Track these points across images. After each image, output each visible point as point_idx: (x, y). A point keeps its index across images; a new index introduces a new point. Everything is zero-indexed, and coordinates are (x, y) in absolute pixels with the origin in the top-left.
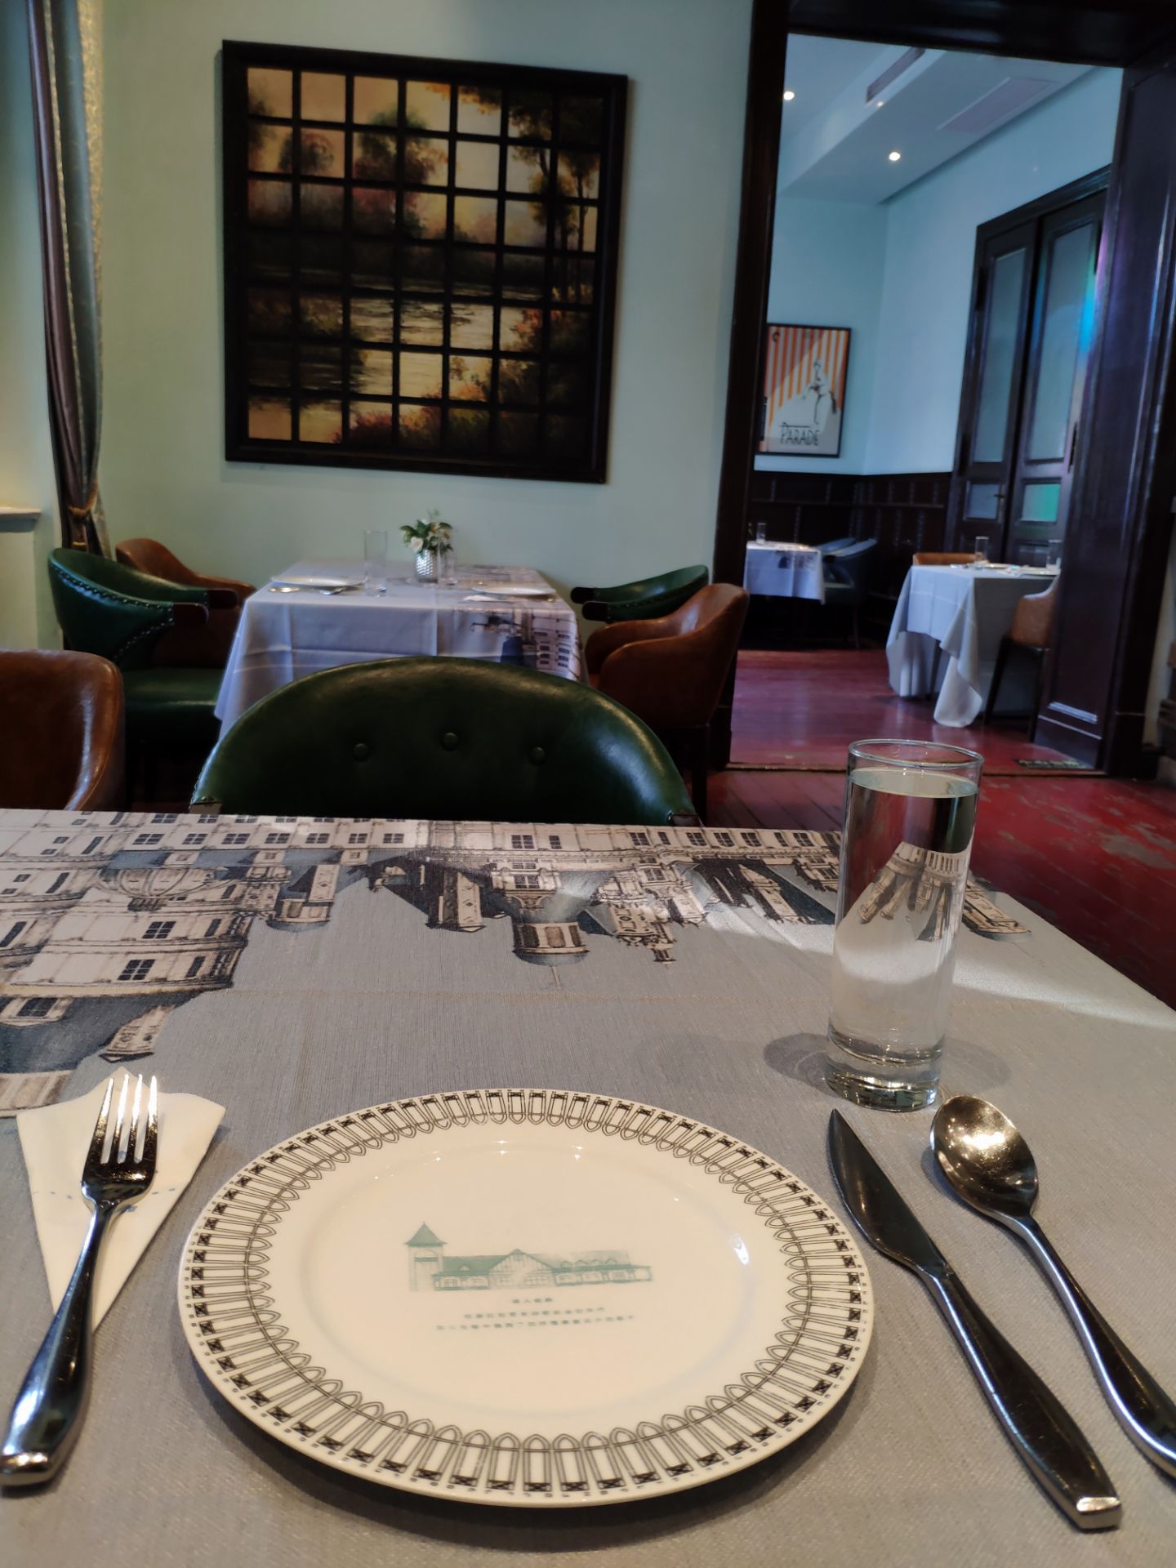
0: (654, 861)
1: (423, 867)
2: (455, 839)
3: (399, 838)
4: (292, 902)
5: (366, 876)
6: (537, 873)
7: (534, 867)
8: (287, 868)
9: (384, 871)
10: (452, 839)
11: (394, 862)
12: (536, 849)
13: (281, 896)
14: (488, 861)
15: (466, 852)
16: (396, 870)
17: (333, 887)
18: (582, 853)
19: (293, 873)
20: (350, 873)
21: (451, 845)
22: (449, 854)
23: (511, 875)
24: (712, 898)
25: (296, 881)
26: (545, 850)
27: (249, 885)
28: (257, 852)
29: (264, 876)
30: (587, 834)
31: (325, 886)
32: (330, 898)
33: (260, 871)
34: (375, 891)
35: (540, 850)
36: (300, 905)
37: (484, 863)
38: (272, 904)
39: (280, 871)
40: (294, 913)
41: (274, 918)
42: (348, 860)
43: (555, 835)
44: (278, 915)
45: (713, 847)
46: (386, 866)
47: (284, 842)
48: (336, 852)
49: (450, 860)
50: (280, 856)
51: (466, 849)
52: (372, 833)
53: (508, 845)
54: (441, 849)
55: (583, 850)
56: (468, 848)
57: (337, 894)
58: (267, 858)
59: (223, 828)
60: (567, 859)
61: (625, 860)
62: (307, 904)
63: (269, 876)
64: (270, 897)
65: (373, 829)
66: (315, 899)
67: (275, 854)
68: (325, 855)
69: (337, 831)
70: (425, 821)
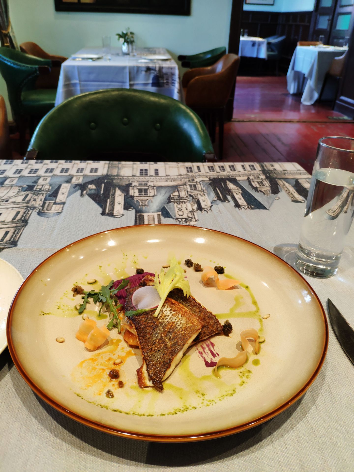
0: (193, 180)
1: (103, 185)
2: (118, 171)
3: (96, 170)
4: (49, 203)
5: (80, 190)
6: (147, 188)
7: (147, 185)
8: (50, 185)
9: (88, 187)
10: (117, 171)
11: (91, 182)
12: (149, 175)
13: (45, 199)
14: (129, 182)
15: (121, 178)
16: (93, 186)
17: (66, 194)
18: (166, 177)
19: (52, 188)
20: (74, 187)
21: (116, 174)
22: (114, 178)
23: (137, 189)
24: (215, 198)
25: (52, 192)
26: (152, 176)
27: (34, 194)
28: (40, 178)
29: (41, 189)
30: (169, 168)
31: (63, 194)
32: (65, 200)
33: (40, 187)
34: (83, 197)
35: (150, 176)
36: (52, 204)
37: (128, 183)
38: (41, 203)
39: (47, 187)
40: (49, 208)
41: (41, 211)
42: (75, 181)
43: (157, 168)
44: (43, 209)
45: (217, 172)
46: (89, 184)
47: (51, 173)
48: (70, 177)
49: (114, 181)
50: (49, 180)
51: (121, 176)
52: (86, 168)
53: (138, 174)
54: (112, 176)
55: (167, 176)
56: (122, 175)
57: (67, 199)
58: (43, 180)
59: (30, 166)
60: (160, 180)
61: (182, 180)
62: (55, 203)
63: (42, 189)
64: (41, 200)
65: (87, 166)
66: (59, 201)
67: (47, 178)
68: (66, 179)
69: (73, 167)
70: (108, 162)
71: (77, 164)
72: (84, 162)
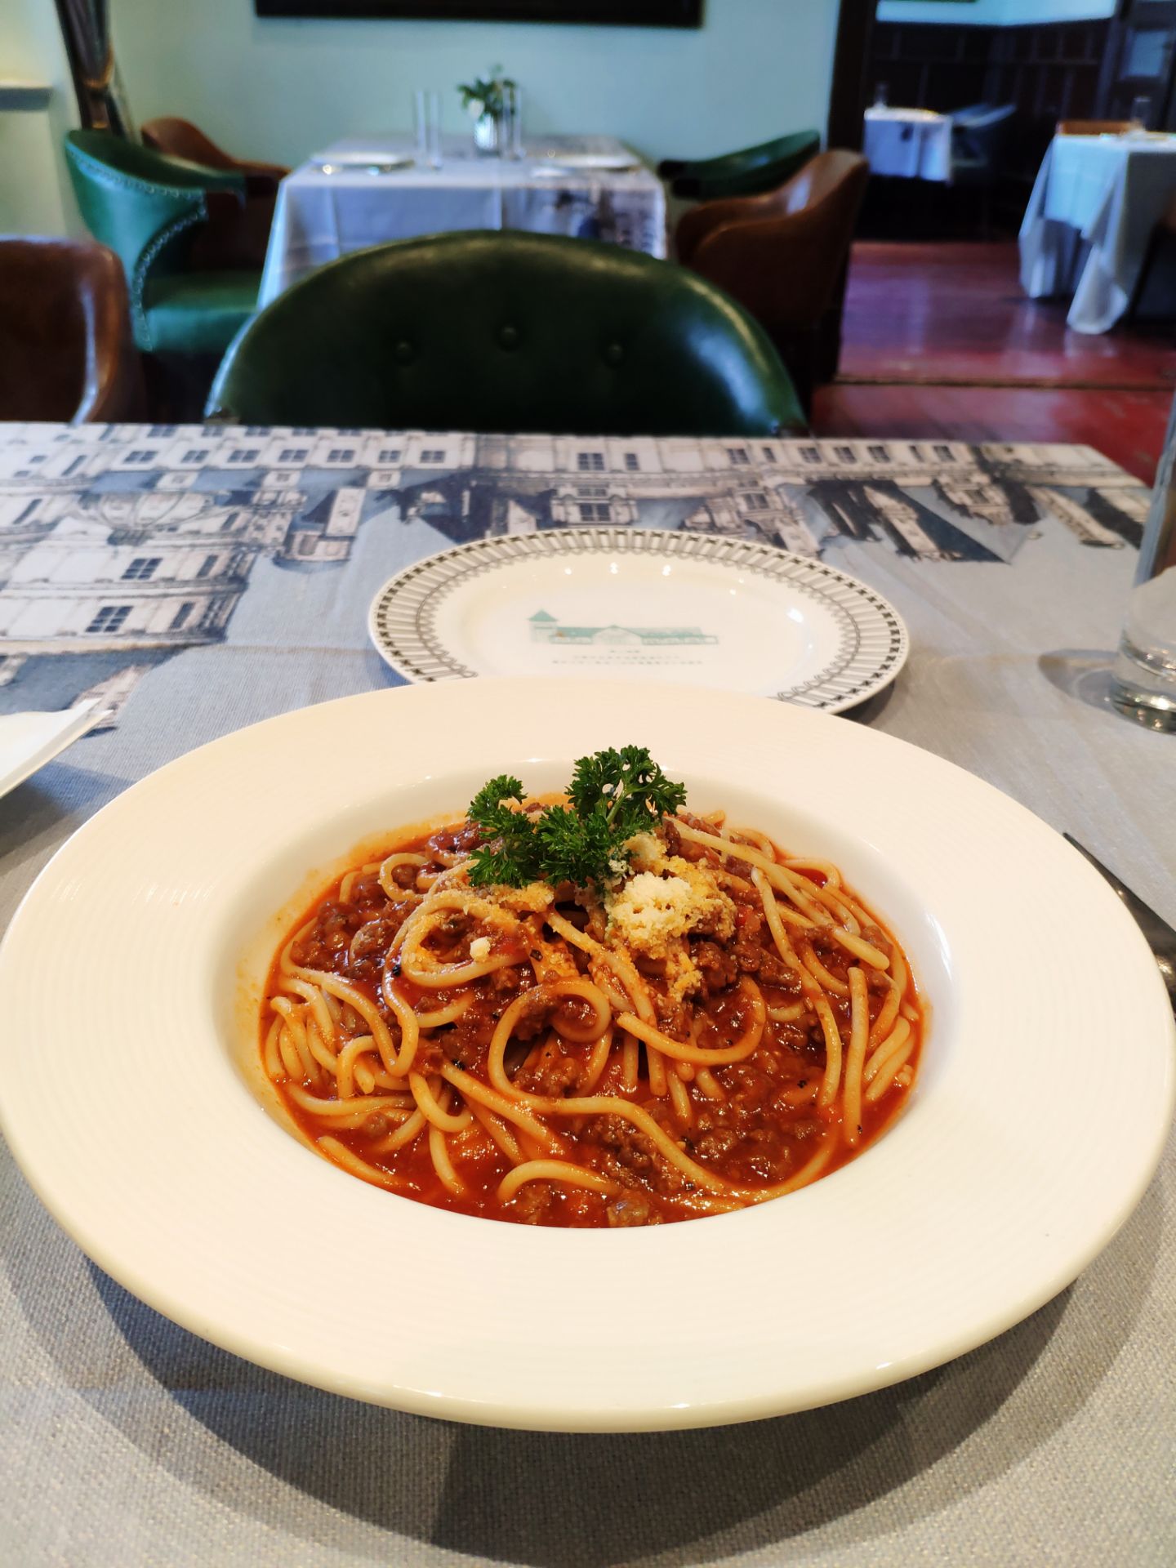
0: (755, 484)
1: (467, 494)
2: (508, 458)
3: (440, 456)
4: (306, 536)
5: (397, 504)
6: (607, 502)
7: (605, 493)
8: (302, 492)
9: (419, 498)
10: (504, 458)
11: (430, 486)
12: (607, 470)
13: (293, 527)
14: (547, 486)
15: (521, 475)
16: (434, 496)
17: (356, 516)
18: (666, 476)
19: (308, 499)
20: (378, 499)
21: (502, 465)
22: (499, 477)
23: (575, 504)
24: (830, 530)
25: (311, 509)
26: (619, 471)
27: (254, 513)
28: (267, 473)
29: (274, 502)
30: (673, 452)
31: (346, 515)
32: (352, 530)
33: (270, 496)
34: (408, 523)
35: (612, 471)
36: (314, 539)
37: (543, 489)
38: (281, 537)
39: (293, 496)
40: (307, 549)
41: (282, 555)
42: (375, 482)
43: (631, 452)
44: (288, 551)
45: (831, 464)
46: (422, 491)
47: (301, 461)
48: (361, 473)
49: (500, 484)
50: (295, 478)
51: (521, 471)
52: (407, 450)
53: (573, 465)
54: (490, 470)
55: (666, 471)
56: (524, 469)
57: (361, 526)
58: (279, 479)
59: (229, 444)
60: (646, 482)
61: (719, 483)
62: (323, 537)
63: (279, 502)
64: (279, 529)
65: (408, 445)
66: (334, 531)
67: (289, 475)
68: (349, 477)
69: (365, 448)
70: (472, 435)
71: (376, 438)
72: (397, 434)
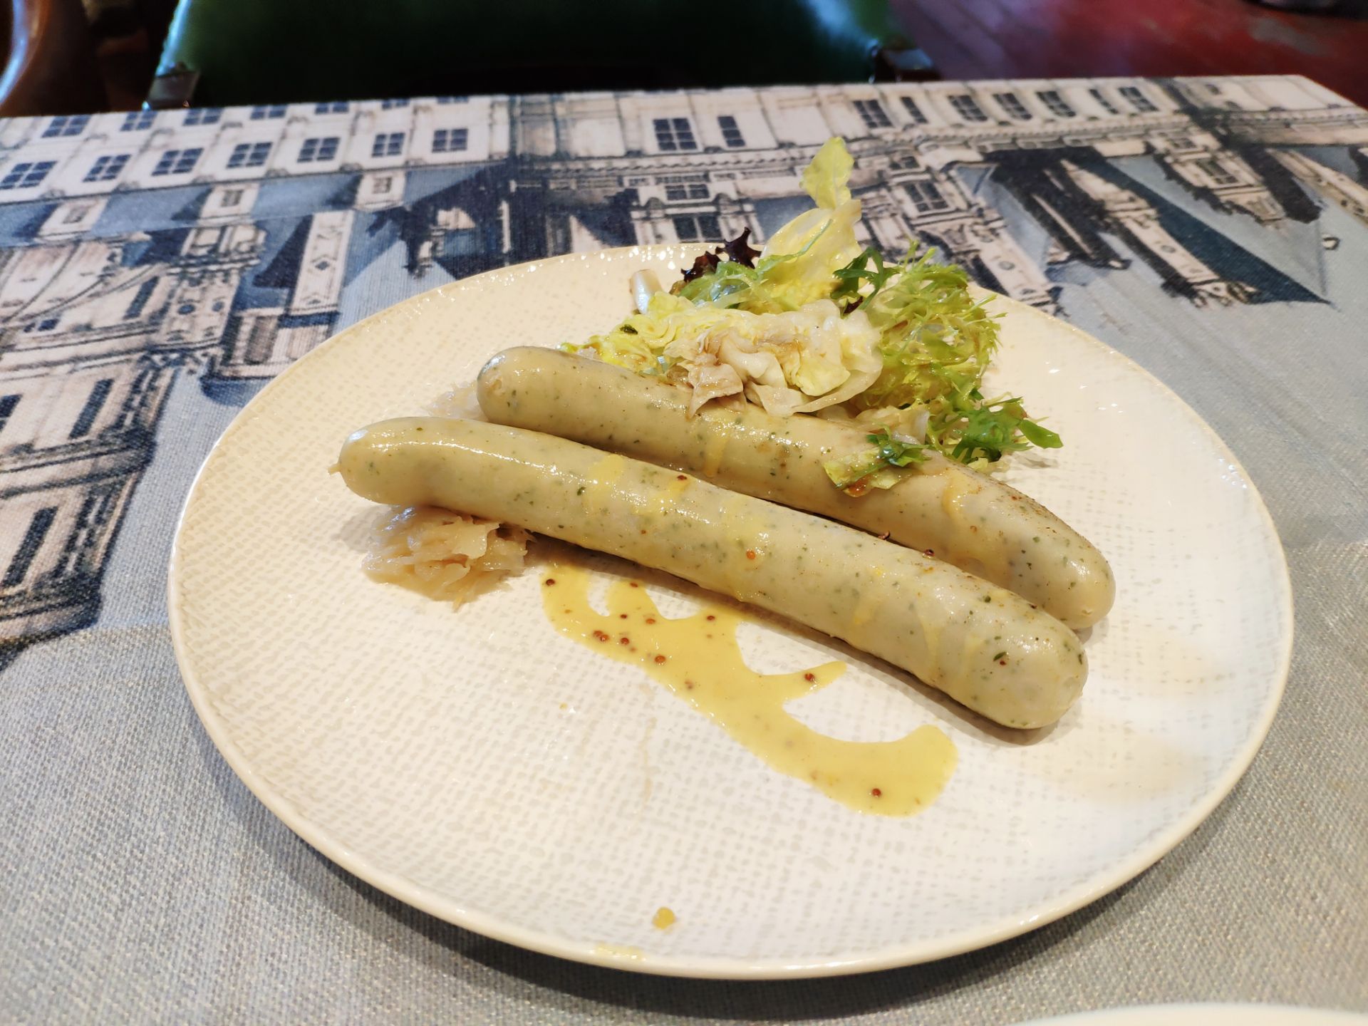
0: (912, 163)
1: (505, 207)
2: (558, 135)
3: (460, 138)
4: (260, 318)
5: (402, 238)
6: (712, 209)
7: (705, 193)
8: (259, 226)
9: (434, 222)
10: (551, 135)
11: (448, 198)
12: (700, 148)
13: (240, 303)
14: (621, 184)
15: (580, 165)
16: (457, 216)
17: (339, 267)
18: (783, 153)
19: (267, 238)
20: (373, 228)
21: (550, 149)
22: (549, 170)
23: (667, 216)
24: (1053, 250)
25: (270, 258)
26: (717, 150)
27: (182, 276)
28: (209, 191)
29: (214, 249)
30: (782, 108)
31: (323, 266)
32: (333, 300)
33: (209, 238)
34: (420, 276)
35: (708, 150)
36: (271, 325)
37: (614, 190)
38: (218, 323)
39: (243, 235)
40: (259, 350)
41: (218, 367)
42: (370, 197)
43: (727, 113)
44: (228, 358)
45: (1002, 123)
46: (437, 208)
47: (260, 164)
48: (348, 178)
49: (552, 186)
50: (249, 198)
51: (579, 158)
52: (412, 131)
53: (650, 143)
54: (534, 159)
55: (781, 145)
56: (582, 153)
57: (346, 290)
58: (225, 202)
59: (159, 140)
60: (759, 168)
61: (863, 163)
62: (286, 320)
63: (222, 249)
64: (218, 307)
65: (413, 122)
66: (304, 305)
67: (240, 192)
68: (328, 189)
69: (353, 131)
70: (503, 98)
71: (370, 114)
72: (398, 105)
